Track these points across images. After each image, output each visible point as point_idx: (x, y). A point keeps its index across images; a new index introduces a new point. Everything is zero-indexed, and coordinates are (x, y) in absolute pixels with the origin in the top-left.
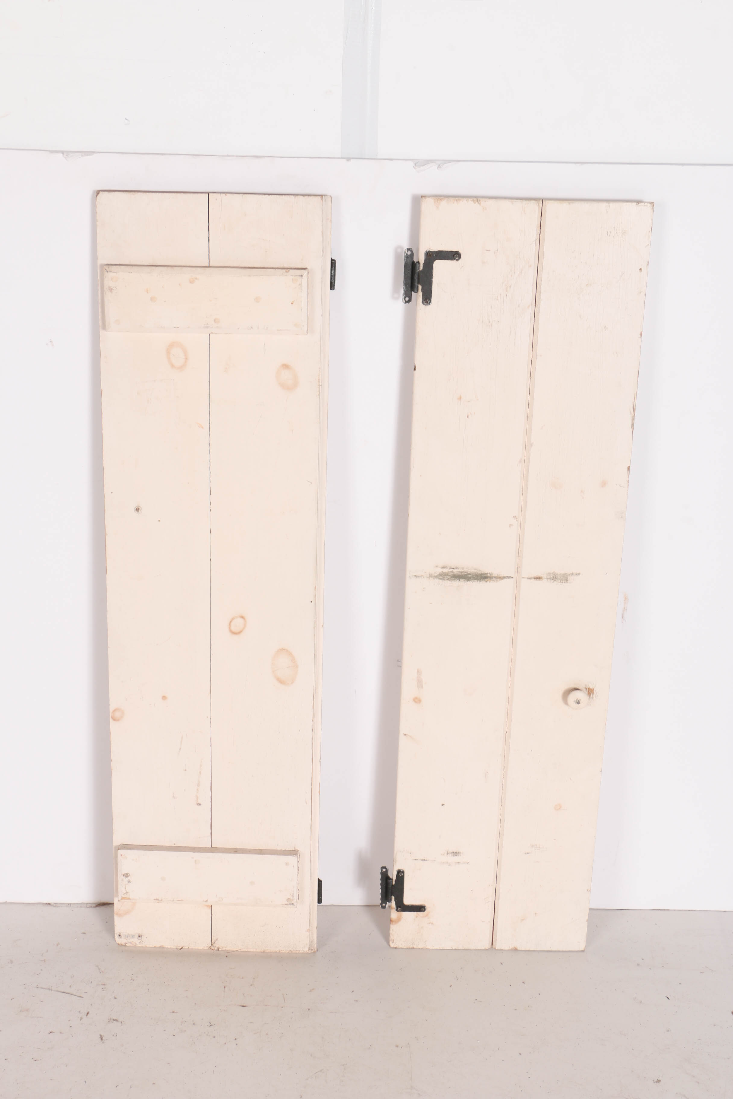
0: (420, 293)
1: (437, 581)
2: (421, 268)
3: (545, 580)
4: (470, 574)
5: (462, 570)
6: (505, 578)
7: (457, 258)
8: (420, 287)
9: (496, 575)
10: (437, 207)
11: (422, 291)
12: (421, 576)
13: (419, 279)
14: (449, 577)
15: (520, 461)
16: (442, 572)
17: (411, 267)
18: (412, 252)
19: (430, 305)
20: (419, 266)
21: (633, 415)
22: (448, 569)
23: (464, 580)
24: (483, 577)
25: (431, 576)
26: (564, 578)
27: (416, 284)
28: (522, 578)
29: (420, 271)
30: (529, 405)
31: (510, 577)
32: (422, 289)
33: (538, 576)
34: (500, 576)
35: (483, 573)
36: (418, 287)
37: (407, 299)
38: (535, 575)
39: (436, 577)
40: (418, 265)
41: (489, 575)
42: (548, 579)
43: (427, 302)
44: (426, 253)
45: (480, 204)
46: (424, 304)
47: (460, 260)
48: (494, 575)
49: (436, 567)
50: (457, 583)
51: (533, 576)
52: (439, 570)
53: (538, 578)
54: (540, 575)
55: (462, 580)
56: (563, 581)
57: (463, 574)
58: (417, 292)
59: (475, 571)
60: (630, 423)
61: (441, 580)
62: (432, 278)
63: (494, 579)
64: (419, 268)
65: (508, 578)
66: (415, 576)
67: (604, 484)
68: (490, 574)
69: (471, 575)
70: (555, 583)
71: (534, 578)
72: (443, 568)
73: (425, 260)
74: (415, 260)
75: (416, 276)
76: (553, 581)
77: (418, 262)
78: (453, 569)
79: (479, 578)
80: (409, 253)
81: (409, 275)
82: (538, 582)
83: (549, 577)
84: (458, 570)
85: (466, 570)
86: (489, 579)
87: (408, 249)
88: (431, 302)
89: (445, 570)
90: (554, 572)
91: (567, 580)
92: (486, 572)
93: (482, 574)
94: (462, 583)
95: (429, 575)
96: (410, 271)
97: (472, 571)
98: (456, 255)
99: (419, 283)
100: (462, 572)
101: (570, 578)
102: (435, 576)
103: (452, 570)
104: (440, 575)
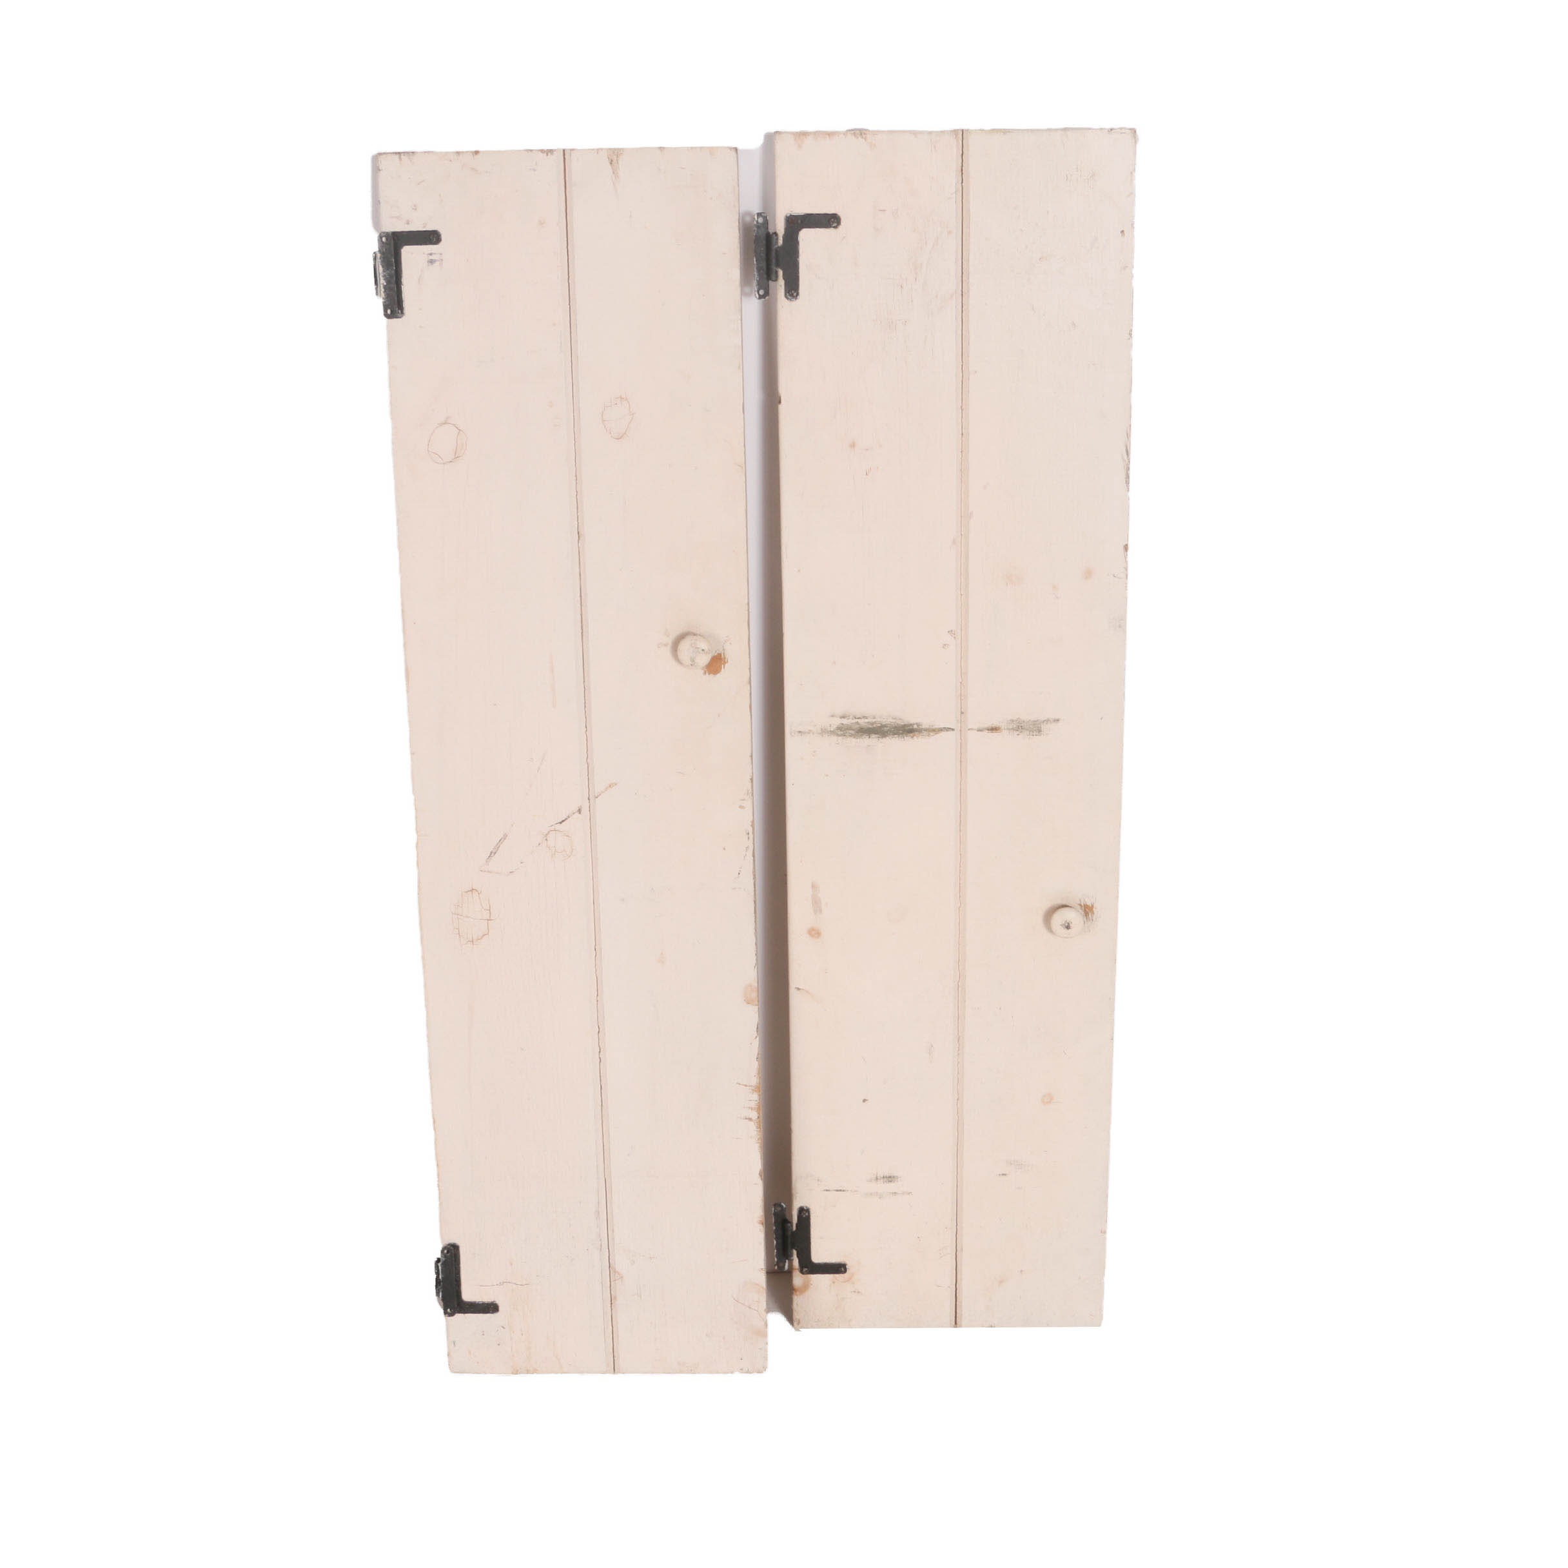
0: (781, 282)
1: (834, 738)
2: (780, 242)
3: (1005, 732)
4: (885, 726)
5: (874, 720)
6: (941, 730)
7: (835, 225)
8: (781, 273)
9: (927, 727)
10: (800, 146)
11: (784, 279)
12: (810, 732)
13: (777, 260)
14: (853, 732)
15: (954, 542)
16: (842, 724)
17: (764, 242)
18: (765, 218)
19: (797, 300)
20: (777, 239)
21: (1127, 460)
22: (849, 720)
23: (877, 736)
24: (907, 730)
25: (824, 732)
26: (1035, 728)
27: (774, 267)
28: (969, 730)
29: (778, 247)
30: (963, 451)
31: (950, 728)
32: (783, 275)
33: (993, 726)
34: (934, 727)
35: (906, 723)
36: (777, 273)
37: (761, 292)
38: (989, 724)
39: (832, 733)
40: (775, 238)
41: (915, 726)
42: (1009, 729)
43: (792, 295)
44: (786, 220)
45: (865, 139)
46: (788, 298)
47: (841, 227)
48: (923, 727)
49: (832, 716)
50: (866, 741)
51: (986, 726)
52: (837, 722)
53: (994, 729)
54: (995, 724)
55: (873, 736)
56: (1033, 732)
57: (874, 726)
58: (776, 280)
59: (894, 721)
60: (1124, 476)
61: (840, 738)
62: (798, 257)
63: (925, 733)
64: (777, 242)
65: (947, 731)
66: (800, 732)
67: (1088, 574)
68: (918, 725)
69: (887, 727)
70: (1021, 736)
71: (988, 730)
72: (844, 717)
73: (786, 229)
74: (771, 231)
75: (773, 254)
76: (1018, 733)
77: (776, 234)
78: (858, 718)
79: (901, 732)
80: (761, 220)
81: (763, 255)
82: (995, 734)
83: (1011, 727)
84: (867, 721)
85: (879, 720)
86: (917, 733)
87: (759, 215)
88: (798, 294)
89: (845, 721)
90: (1019, 718)
91: (1040, 731)
92: (912, 722)
93: (905, 725)
94: (873, 741)
95: (822, 729)
96: (763, 249)
97: (889, 721)
98: (833, 220)
99: (778, 265)
100: (872, 724)
101: (1044, 727)
102: (831, 731)
103: (856, 720)
104: (839, 728)
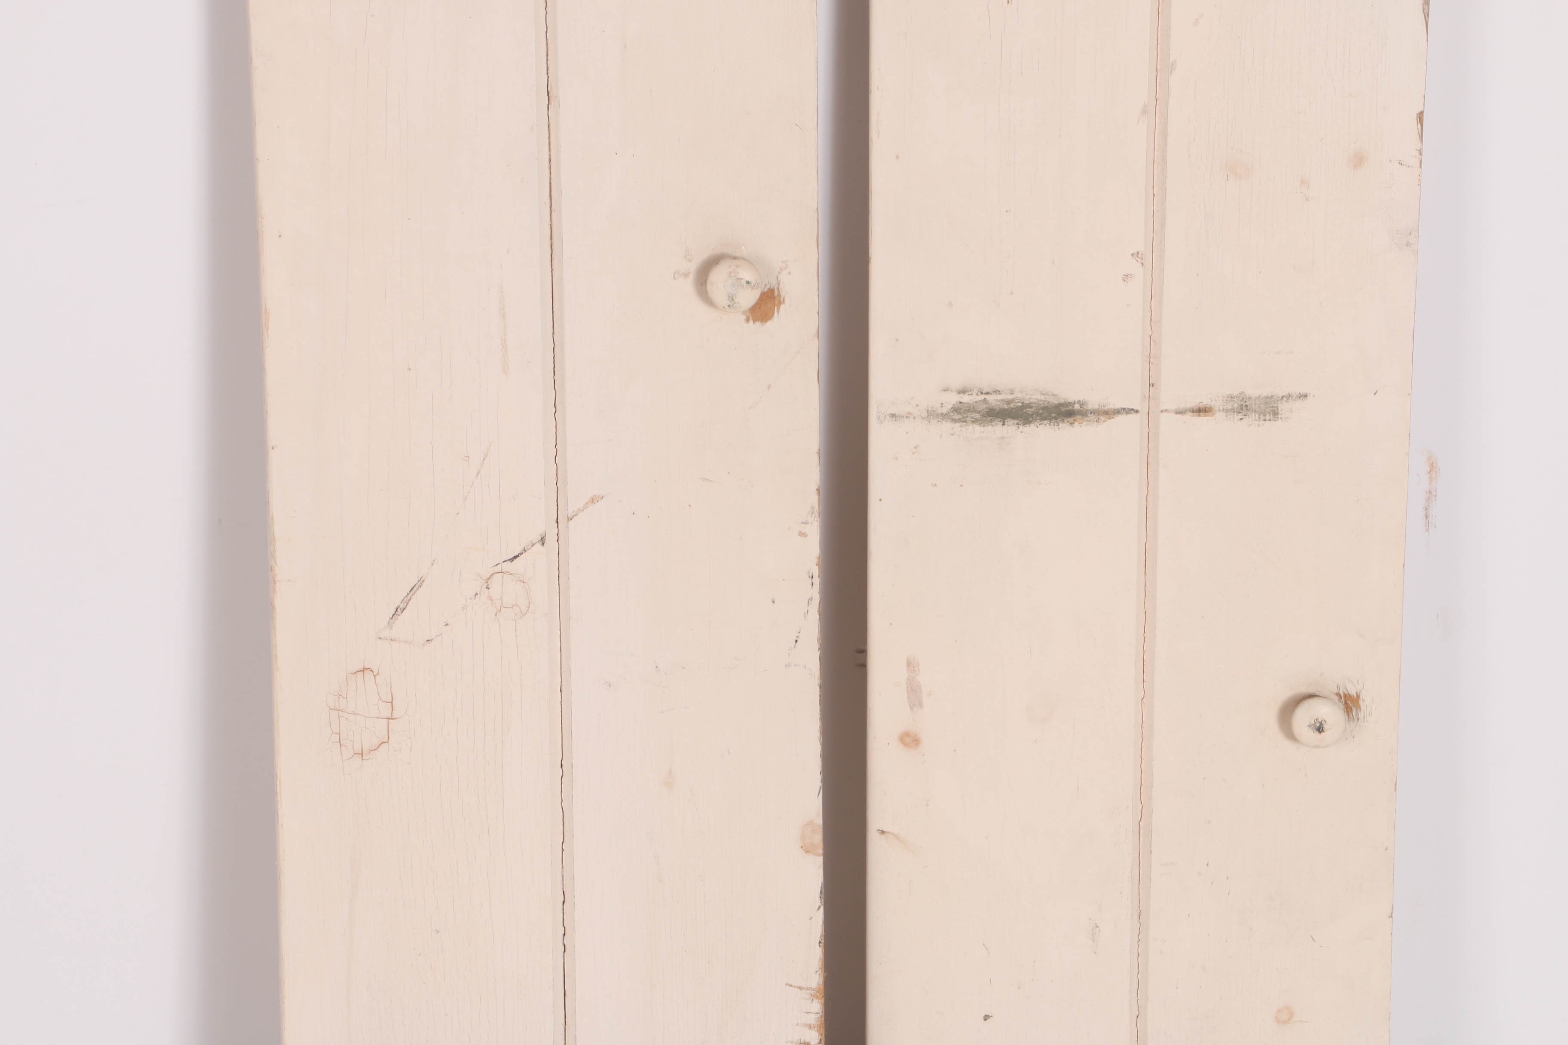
1: (947, 426)
3: (1220, 416)
4: (1029, 406)
5: (1010, 397)
6: (1117, 412)
9: (1096, 407)
12: (908, 415)
14: (977, 416)
15: (1145, 111)
16: (960, 403)
22: (971, 398)
23: (1015, 421)
25: (931, 415)
26: (1269, 409)
28: (1162, 412)
31: (1132, 409)
33: (1201, 405)
34: (1106, 408)
35: (1062, 401)
38: (1194, 403)
39: (944, 416)
41: (1077, 407)
42: (1226, 411)
48: (1090, 408)
49: (945, 390)
50: (998, 430)
51: (1189, 405)
52: (953, 399)
53: (1202, 411)
54: (1206, 402)
55: (1010, 422)
56: (1265, 415)
57: (1012, 405)
59: (1043, 397)
61: (957, 425)
63: (1092, 417)
65: (1127, 413)
66: (893, 415)
67: (1358, 160)
68: (1081, 404)
69: (1031, 407)
70: (1246, 420)
71: (1193, 412)
72: (963, 391)
76: (1240, 416)
78: (987, 393)
79: (1053, 415)
82: (1203, 419)
83: (1229, 407)
84: (1000, 397)
85: (1019, 395)
86: (1079, 417)
89: (966, 399)
90: (1242, 393)
91: (1275, 413)
92: (1071, 400)
93: (1060, 405)
94: (1009, 430)
95: (928, 411)
97: (1035, 397)
100: (1008, 402)
101: (1283, 407)
102: (942, 415)
103: (983, 397)
104: (956, 410)
